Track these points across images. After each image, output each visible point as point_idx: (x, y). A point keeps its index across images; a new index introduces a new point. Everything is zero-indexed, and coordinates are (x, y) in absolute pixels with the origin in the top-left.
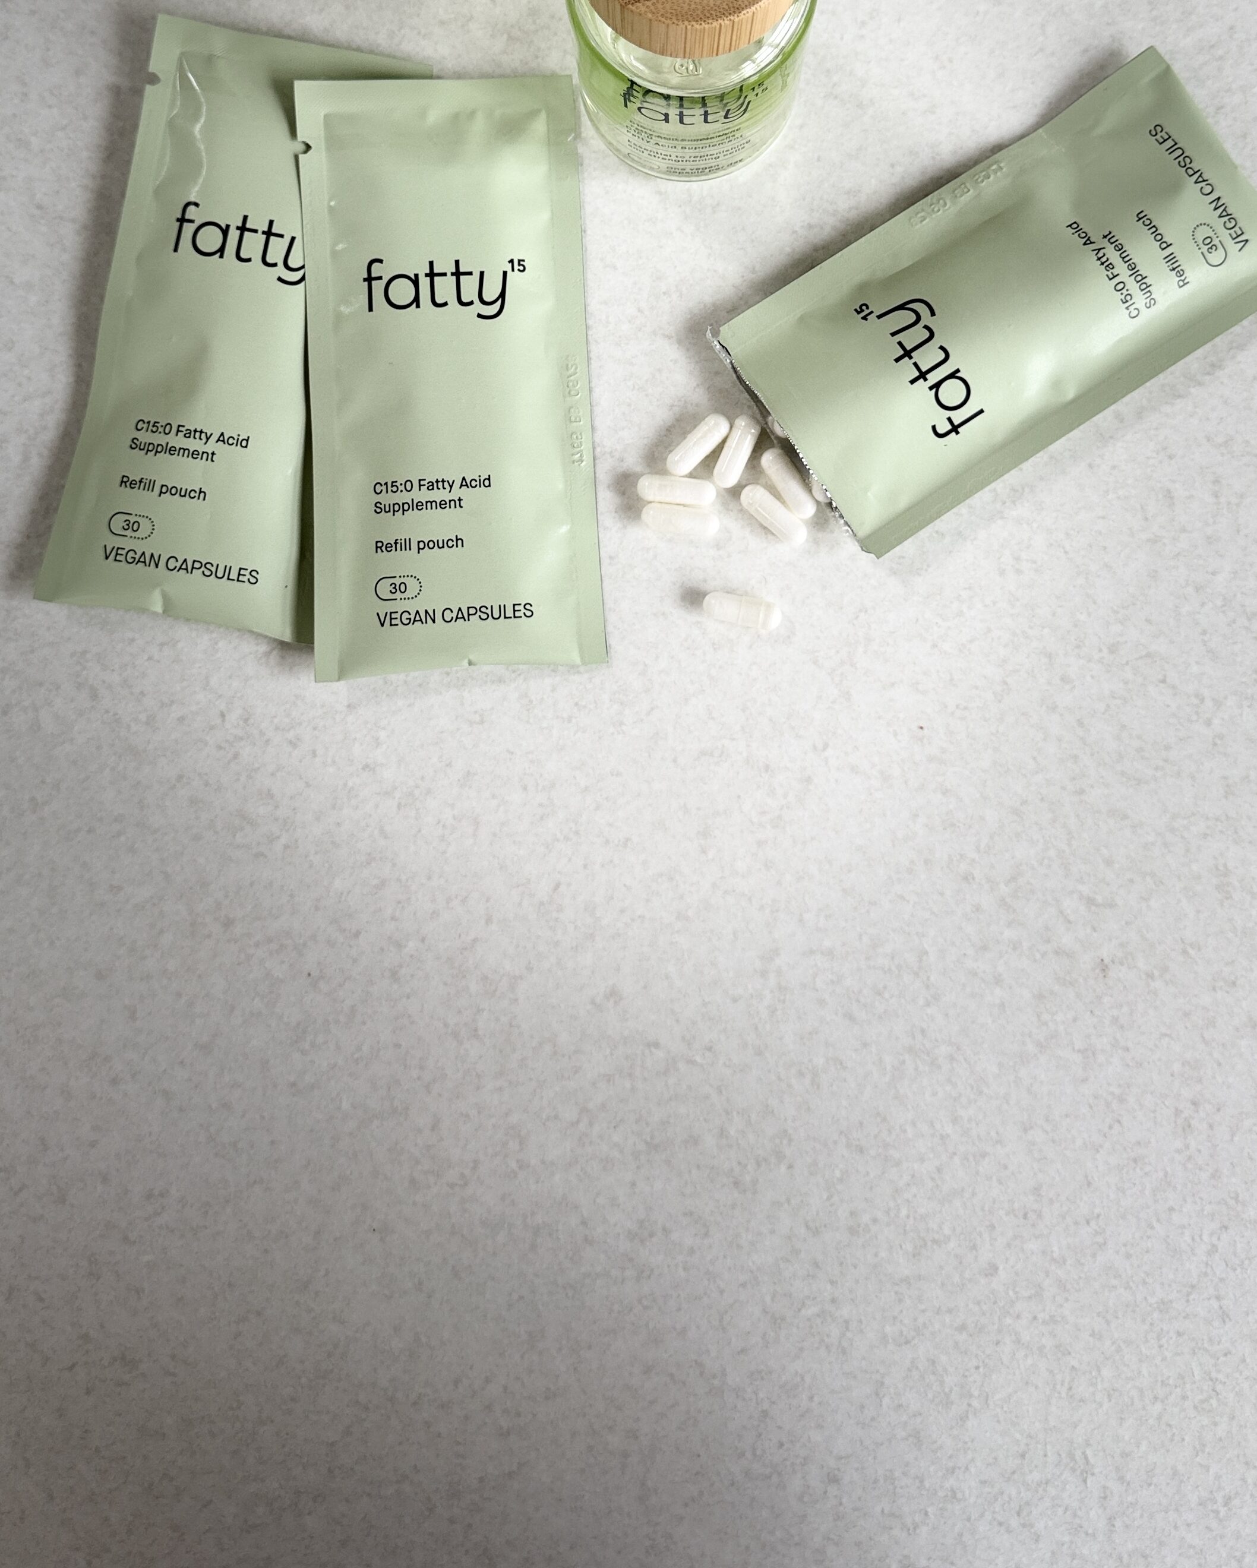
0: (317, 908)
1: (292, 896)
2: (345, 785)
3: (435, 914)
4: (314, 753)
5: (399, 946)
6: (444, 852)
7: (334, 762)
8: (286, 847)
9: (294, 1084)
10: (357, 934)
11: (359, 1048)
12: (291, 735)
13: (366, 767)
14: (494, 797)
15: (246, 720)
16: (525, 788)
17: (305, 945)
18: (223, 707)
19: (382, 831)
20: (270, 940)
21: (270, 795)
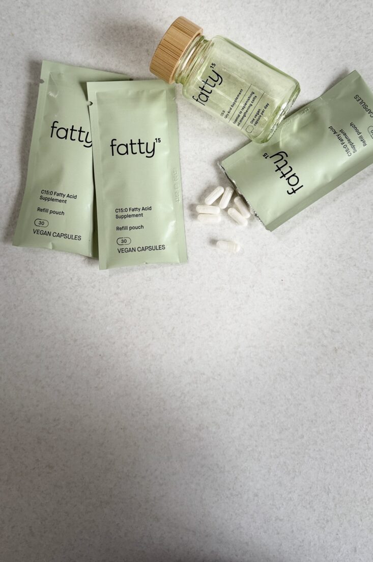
0: (102, 336)
1: (94, 332)
2: (109, 299)
3: (137, 337)
4: (100, 290)
5: (127, 346)
6: (140, 319)
7: (105, 293)
8: (92, 318)
9: (96, 387)
10: (114, 343)
11: (116, 377)
12: (92, 285)
13: (115, 294)
14: (154, 302)
15: (79, 280)
16: (163, 300)
17: (98, 346)
18: (71, 276)
19: (121, 313)
20: (88, 345)
21: (87, 302)
